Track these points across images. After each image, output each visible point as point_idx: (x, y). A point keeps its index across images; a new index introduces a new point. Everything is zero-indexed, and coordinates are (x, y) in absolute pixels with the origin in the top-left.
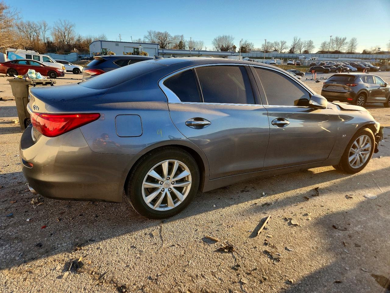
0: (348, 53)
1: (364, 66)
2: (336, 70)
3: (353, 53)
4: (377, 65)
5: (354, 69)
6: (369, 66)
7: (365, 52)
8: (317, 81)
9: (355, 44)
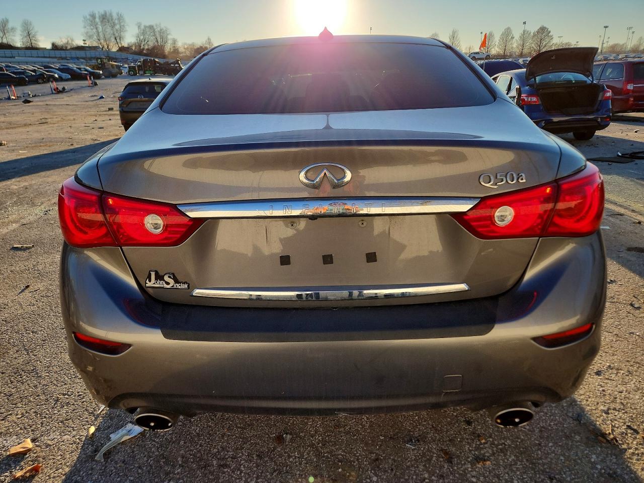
0: (27, 48)
1: (78, 70)
2: (37, 79)
3: (37, 49)
4: (95, 67)
5: (66, 76)
6: (86, 70)
7: (55, 47)
8: (26, 100)
9: (33, 33)
